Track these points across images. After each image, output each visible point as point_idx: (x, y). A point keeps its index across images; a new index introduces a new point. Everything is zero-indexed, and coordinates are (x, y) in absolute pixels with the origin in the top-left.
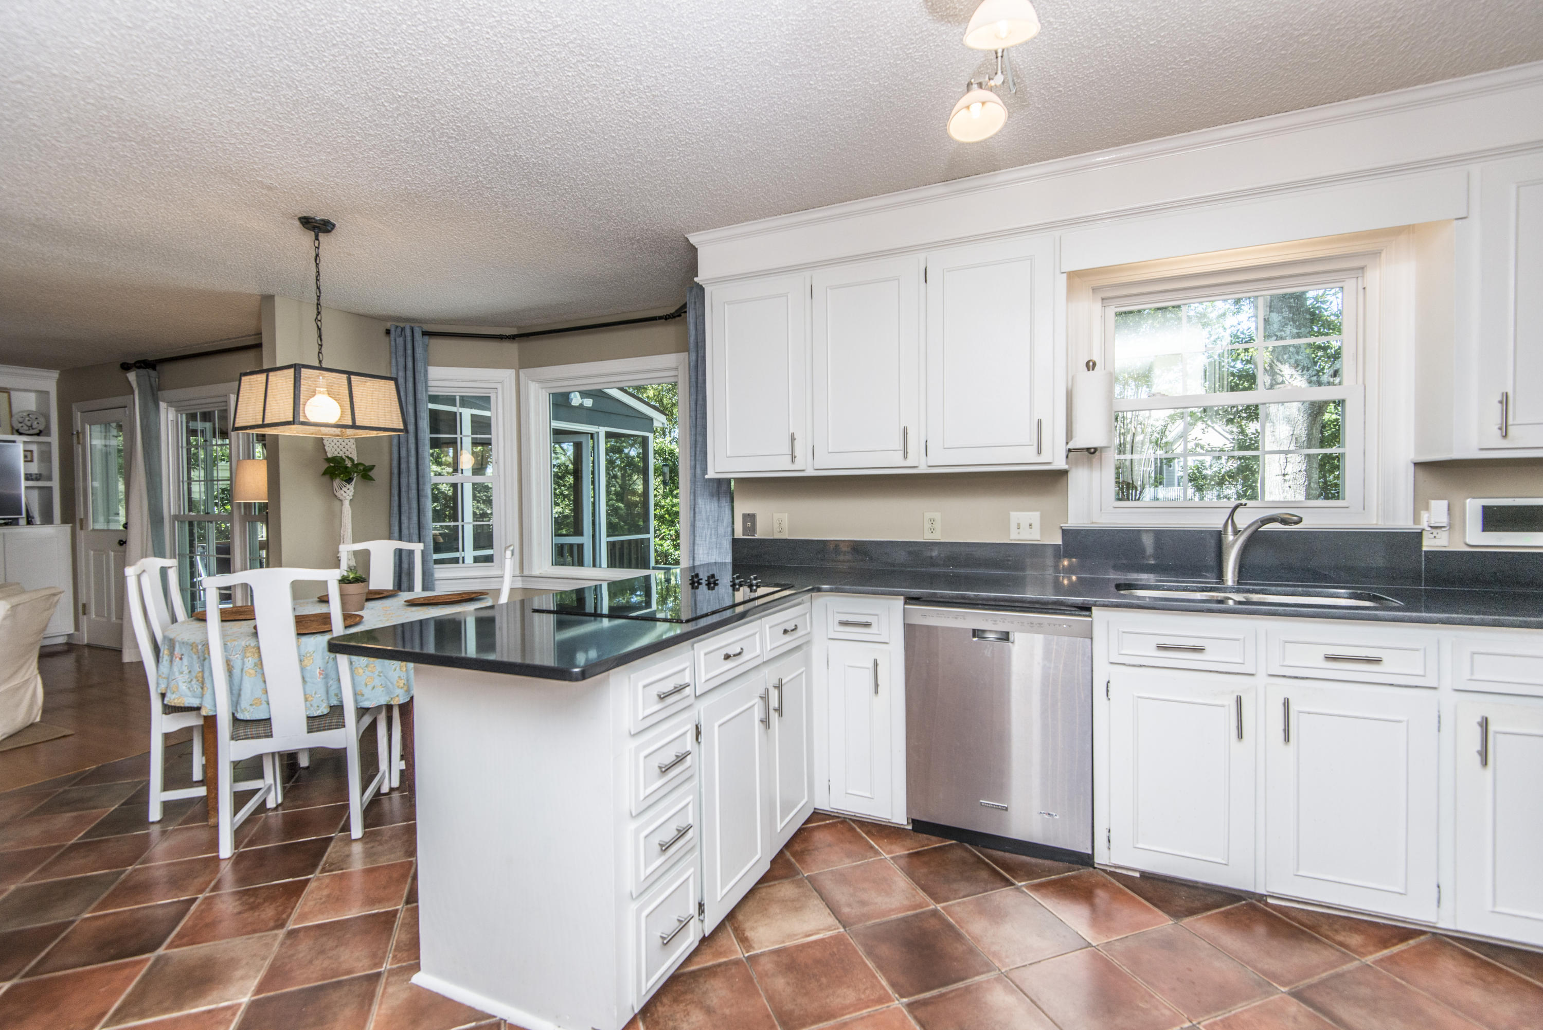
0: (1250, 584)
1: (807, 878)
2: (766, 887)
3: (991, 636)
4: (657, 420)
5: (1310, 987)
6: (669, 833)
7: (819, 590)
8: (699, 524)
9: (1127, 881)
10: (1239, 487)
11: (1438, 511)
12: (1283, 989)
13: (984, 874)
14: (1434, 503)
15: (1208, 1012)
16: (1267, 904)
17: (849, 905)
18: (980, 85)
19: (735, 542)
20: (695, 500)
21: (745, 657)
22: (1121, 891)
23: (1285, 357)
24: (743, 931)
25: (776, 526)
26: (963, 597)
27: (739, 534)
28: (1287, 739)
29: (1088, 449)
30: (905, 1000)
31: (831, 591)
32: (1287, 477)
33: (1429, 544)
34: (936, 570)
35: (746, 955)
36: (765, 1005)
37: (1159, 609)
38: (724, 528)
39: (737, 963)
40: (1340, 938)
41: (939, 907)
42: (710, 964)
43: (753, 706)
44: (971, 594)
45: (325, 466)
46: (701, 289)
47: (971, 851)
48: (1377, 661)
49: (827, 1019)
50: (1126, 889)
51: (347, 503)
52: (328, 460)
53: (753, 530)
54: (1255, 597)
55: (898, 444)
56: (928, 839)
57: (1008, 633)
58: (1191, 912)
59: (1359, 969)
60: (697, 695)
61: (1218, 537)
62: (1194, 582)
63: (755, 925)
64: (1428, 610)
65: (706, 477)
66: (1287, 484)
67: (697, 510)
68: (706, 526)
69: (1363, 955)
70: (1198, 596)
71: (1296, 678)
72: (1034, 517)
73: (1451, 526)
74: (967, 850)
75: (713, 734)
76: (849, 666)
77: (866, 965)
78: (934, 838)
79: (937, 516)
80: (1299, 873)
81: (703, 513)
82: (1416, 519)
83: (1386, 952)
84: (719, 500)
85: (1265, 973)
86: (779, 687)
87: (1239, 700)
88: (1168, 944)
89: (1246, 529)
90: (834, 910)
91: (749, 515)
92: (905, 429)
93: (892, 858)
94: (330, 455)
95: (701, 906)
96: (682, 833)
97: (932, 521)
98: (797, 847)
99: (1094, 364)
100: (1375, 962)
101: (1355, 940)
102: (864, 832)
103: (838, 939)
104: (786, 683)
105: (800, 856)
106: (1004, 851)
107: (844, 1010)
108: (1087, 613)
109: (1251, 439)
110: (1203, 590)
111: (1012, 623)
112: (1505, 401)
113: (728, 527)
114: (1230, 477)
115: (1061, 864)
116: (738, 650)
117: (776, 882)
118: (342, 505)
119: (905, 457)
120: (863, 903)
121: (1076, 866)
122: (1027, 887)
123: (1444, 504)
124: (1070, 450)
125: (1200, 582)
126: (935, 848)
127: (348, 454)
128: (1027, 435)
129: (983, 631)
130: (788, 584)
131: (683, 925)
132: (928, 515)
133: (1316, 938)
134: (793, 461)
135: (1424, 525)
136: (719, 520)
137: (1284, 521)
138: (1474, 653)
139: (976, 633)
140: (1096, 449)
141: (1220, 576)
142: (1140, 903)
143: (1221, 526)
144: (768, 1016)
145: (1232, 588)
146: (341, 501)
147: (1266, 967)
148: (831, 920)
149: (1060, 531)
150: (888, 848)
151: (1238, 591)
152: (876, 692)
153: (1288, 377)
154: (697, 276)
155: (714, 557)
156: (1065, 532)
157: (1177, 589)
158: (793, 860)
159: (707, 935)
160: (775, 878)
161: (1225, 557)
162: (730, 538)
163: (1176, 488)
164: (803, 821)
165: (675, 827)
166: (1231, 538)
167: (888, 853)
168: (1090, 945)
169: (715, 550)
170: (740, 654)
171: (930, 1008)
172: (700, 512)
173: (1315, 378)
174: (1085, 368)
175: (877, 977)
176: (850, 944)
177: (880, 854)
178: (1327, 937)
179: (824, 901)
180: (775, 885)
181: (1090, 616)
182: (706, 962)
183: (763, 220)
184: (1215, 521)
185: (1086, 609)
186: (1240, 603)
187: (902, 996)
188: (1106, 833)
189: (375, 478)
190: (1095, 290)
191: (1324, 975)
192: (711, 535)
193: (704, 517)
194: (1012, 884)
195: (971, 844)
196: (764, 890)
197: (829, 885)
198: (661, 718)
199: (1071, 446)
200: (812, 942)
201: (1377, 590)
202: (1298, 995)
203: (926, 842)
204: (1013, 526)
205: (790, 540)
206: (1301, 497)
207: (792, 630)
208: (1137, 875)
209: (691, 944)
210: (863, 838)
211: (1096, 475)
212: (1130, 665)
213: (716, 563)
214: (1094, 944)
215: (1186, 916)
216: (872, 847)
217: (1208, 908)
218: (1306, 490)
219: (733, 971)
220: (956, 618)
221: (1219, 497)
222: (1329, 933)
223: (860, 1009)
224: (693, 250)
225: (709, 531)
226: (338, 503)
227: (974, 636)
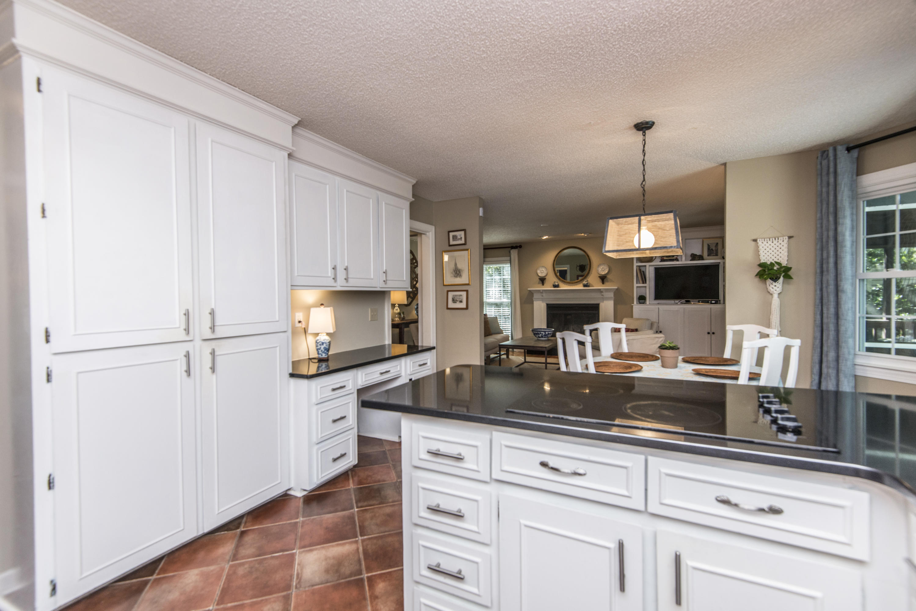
45: (759, 269)
51: (776, 296)
52: (761, 265)
94: (762, 261)
118: (772, 297)
127: (776, 260)
146: (771, 294)
189: (793, 276)
226: (771, 296)
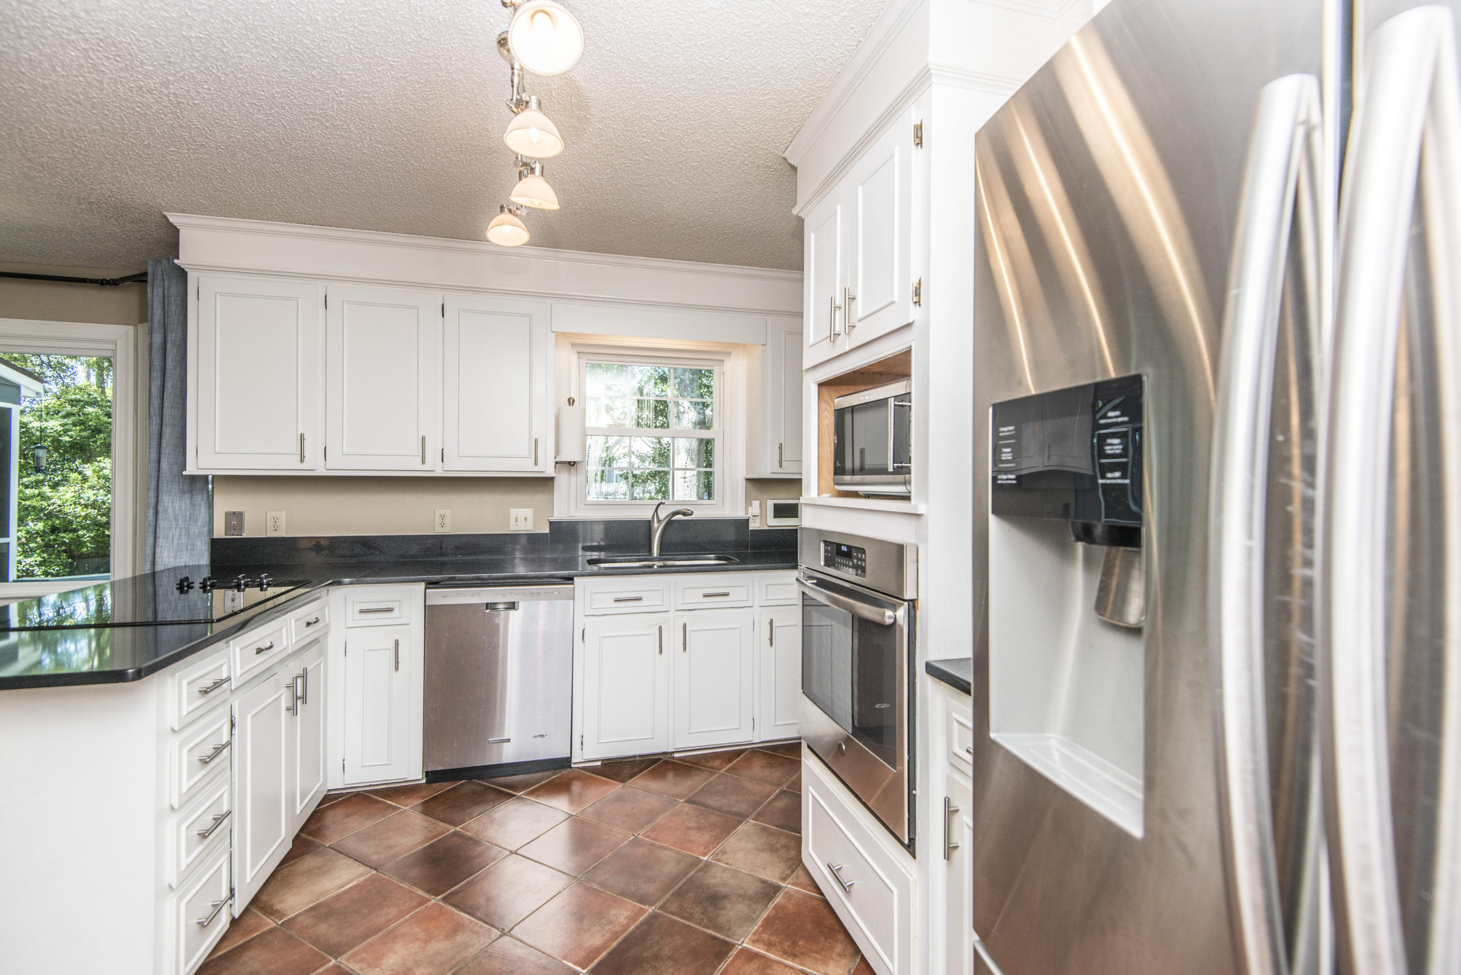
0: (666, 555)
1: (329, 847)
2: (287, 867)
3: (501, 606)
4: (26, 387)
5: (695, 794)
6: (207, 822)
7: (339, 583)
8: (162, 524)
9: (593, 770)
10: (657, 484)
11: (755, 508)
12: (682, 801)
13: (491, 796)
14: (754, 502)
15: (643, 827)
16: (674, 758)
17: (377, 853)
18: (510, 211)
19: (215, 544)
20: (157, 497)
21: (275, 650)
22: (590, 777)
23: (685, 394)
24: (271, 907)
25: (270, 524)
26: (478, 579)
27: (220, 532)
28: (685, 649)
29: (569, 463)
30: (440, 897)
31: (351, 583)
32: (686, 480)
33: (754, 525)
34: (446, 559)
35: (280, 922)
36: (311, 948)
37: (616, 575)
38: (198, 528)
39: (272, 931)
40: (710, 764)
41: (458, 829)
42: (241, 942)
43: (281, 696)
44: (485, 575)
46: (182, 275)
47: (479, 783)
48: (727, 595)
49: (377, 933)
50: (593, 775)
53: (240, 527)
54: (669, 563)
55: (416, 449)
56: (441, 786)
57: (514, 603)
58: (632, 776)
59: (718, 777)
60: (233, 689)
61: (649, 523)
62: (634, 556)
63: (283, 898)
64: (752, 563)
65: (184, 473)
66: (686, 485)
67: (160, 508)
68: (174, 526)
69: (720, 769)
70: (637, 564)
71: (689, 610)
72: (529, 512)
73: (761, 514)
74: (475, 784)
75: (247, 725)
76: (369, 650)
77: (402, 887)
78: (446, 784)
79: (448, 513)
80: (692, 731)
81: (170, 510)
82: (747, 512)
83: (731, 765)
84: (192, 497)
85: (673, 795)
86: (304, 676)
87: (660, 629)
88: (620, 799)
89: (664, 519)
90: (362, 861)
91: (234, 513)
92: (423, 438)
93: (411, 808)
95: (232, 890)
96: (218, 821)
97: (443, 517)
98: (312, 827)
99: (574, 401)
100: (726, 771)
101: (717, 763)
102: (380, 797)
103: (372, 880)
104: (310, 671)
105: (317, 833)
106: (506, 776)
107: (389, 922)
108: (570, 582)
109: (665, 448)
110: (640, 561)
111: (518, 594)
112: (780, 448)
113: (204, 526)
114: (651, 476)
115: (548, 773)
116: (268, 645)
117: (297, 860)
119: (423, 462)
120: (390, 847)
121: (558, 771)
122: (525, 794)
123: (758, 502)
124: (557, 463)
125: (639, 556)
126: (449, 790)
128: (525, 449)
129: (495, 604)
130: (303, 581)
131: (217, 908)
132: (439, 512)
133: (699, 769)
134: (302, 461)
135: (750, 515)
136: (192, 518)
137: (684, 514)
138: (767, 585)
139: (488, 606)
140: (574, 463)
141: (650, 550)
142: (601, 780)
143: (651, 517)
144: (317, 954)
145: (657, 558)
147: (673, 792)
148: (362, 869)
149: (548, 523)
150: (406, 802)
151: (660, 560)
152: (397, 668)
153: (687, 408)
154: (178, 258)
155: (184, 560)
156: (551, 523)
157: (625, 561)
158: (311, 838)
159: (237, 917)
160: (294, 858)
161: (653, 536)
162: (206, 539)
163: (615, 483)
164: (316, 806)
165: (211, 817)
166: (656, 525)
167: (406, 806)
168: (571, 815)
169: (185, 552)
170: (271, 647)
171: (461, 894)
172: (166, 511)
173: (702, 411)
174: (568, 403)
175: (413, 892)
176: (385, 879)
177: (399, 808)
178: (704, 766)
179: (351, 858)
180: (297, 862)
181: (573, 584)
182: (235, 943)
183: (271, 222)
184: (646, 514)
185: (570, 579)
186: (661, 567)
187: (437, 895)
188: (580, 739)
190: (573, 345)
191: (702, 786)
192: (180, 535)
193: (171, 517)
194: (515, 796)
195: (479, 779)
196: (285, 869)
197: (352, 845)
198: (202, 713)
199: (557, 460)
200: (347, 890)
201: (729, 554)
202: (689, 801)
203: (440, 788)
204: (512, 520)
205: (288, 538)
206: (694, 498)
207: (315, 622)
208: (599, 763)
209: (224, 927)
210: (381, 802)
211: (573, 479)
212: (598, 616)
213: (185, 566)
214: (574, 814)
215: (630, 779)
216: (390, 806)
217: (641, 771)
218: (697, 489)
219: (270, 938)
220: (472, 596)
221: (644, 492)
222: (705, 764)
223: (404, 916)
224: (174, 232)
225: (178, 531)
227: (487, 608)
